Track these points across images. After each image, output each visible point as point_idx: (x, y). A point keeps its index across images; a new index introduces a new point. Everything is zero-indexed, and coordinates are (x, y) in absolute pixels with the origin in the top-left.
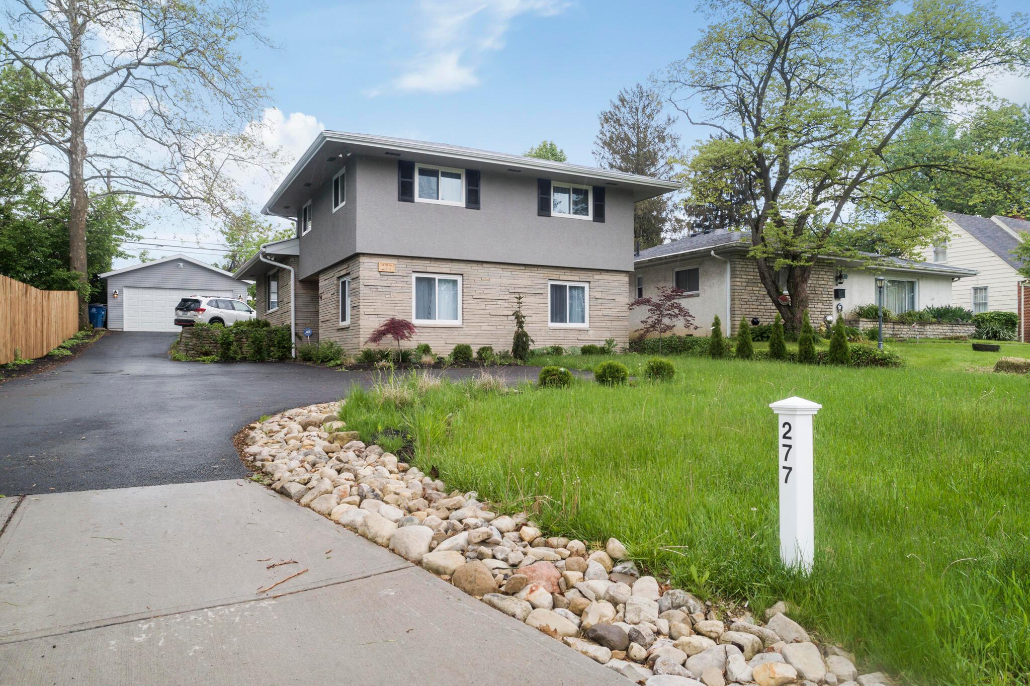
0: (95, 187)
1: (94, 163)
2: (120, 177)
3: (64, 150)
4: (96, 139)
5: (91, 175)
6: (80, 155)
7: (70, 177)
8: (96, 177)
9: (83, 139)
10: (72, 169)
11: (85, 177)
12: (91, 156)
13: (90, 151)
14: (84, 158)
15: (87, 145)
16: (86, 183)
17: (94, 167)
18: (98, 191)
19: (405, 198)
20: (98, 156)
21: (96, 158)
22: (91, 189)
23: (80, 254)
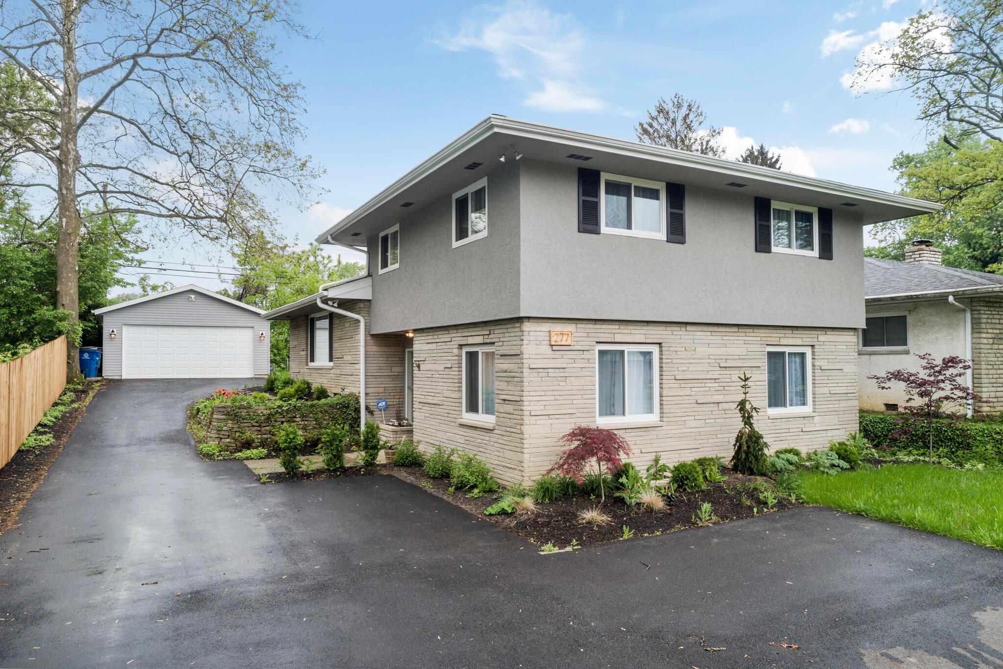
0: (91, 204)
1: (89, 175)
2: (120, 192)
3: (51, 159)
4: (91, 147)
5: (85, 189)
6: (72, 165)
7: (60, 192)
8: (91, 192)
9: (75, 145)
10: (61, 182)
11: (78, 193)
12: (85, 167)
13: (84, 161)
14: (77, 169)
15: (80, 152)
16: (79, 199)
17: (89, 180)
18: (92, 209)
19: (588, 227)
20: (95, 166)
21: (91, 169)
22: (85, 206)
23: (69, 289)
